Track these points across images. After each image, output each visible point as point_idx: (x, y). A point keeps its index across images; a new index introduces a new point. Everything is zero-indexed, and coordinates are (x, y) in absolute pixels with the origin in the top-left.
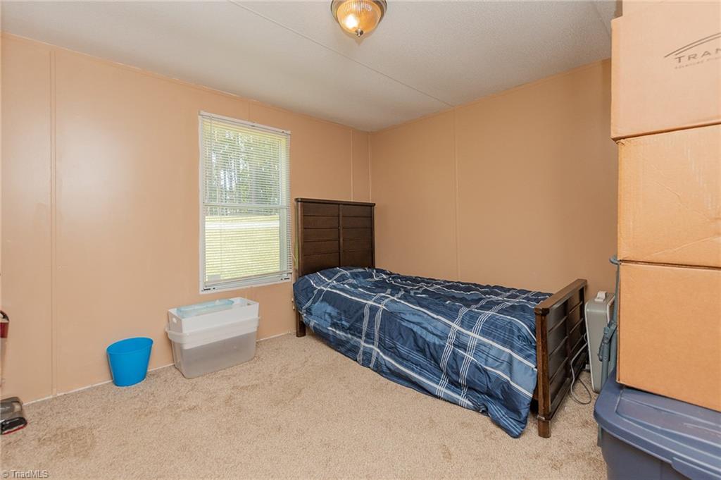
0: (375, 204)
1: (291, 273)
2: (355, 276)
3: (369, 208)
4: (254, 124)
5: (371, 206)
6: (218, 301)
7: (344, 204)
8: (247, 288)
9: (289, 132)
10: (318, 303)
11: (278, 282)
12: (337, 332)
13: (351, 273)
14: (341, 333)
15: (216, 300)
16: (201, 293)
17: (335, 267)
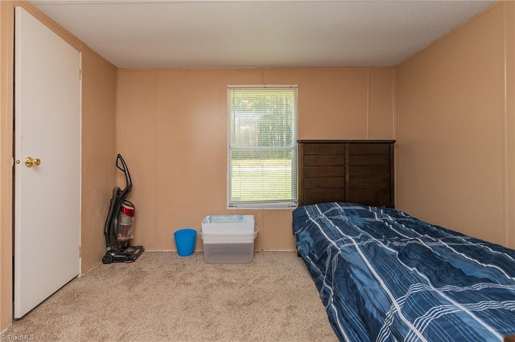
0: (394, 141)
1: (296, 202)
2: (348, 213)
3: (388, 145)
4: (266, 86)
5: (390, 143)
6: (235, 215)
7: (349, 143)
8: (260, 210)
9: (296, 86)
10: (304, 231)
11: (287, 208)
12: (312, 262)
13: (345, 210)
14: (314, 265)
15: (234, 214)
16: (228, 208)
17: (334, 202)
